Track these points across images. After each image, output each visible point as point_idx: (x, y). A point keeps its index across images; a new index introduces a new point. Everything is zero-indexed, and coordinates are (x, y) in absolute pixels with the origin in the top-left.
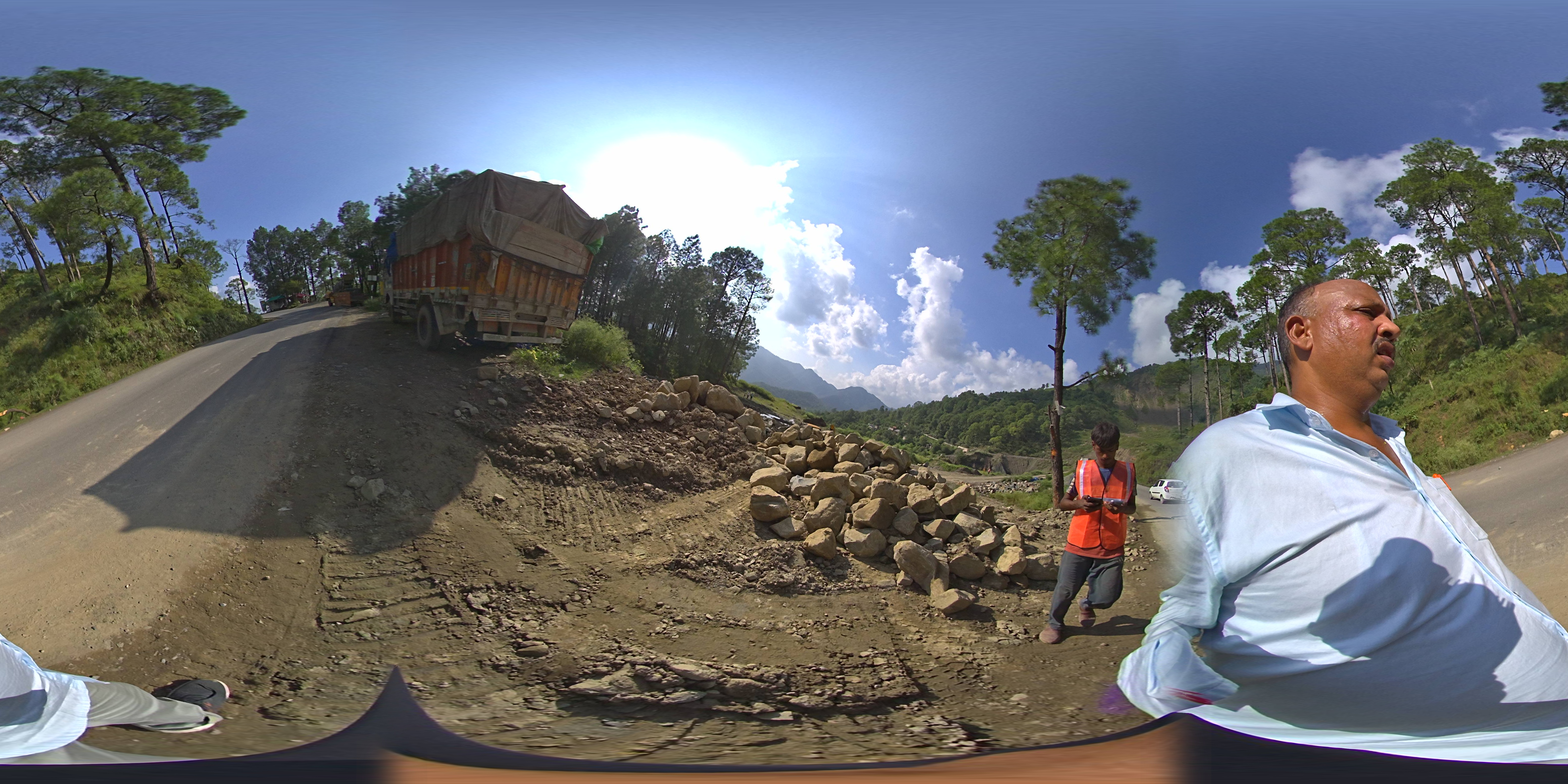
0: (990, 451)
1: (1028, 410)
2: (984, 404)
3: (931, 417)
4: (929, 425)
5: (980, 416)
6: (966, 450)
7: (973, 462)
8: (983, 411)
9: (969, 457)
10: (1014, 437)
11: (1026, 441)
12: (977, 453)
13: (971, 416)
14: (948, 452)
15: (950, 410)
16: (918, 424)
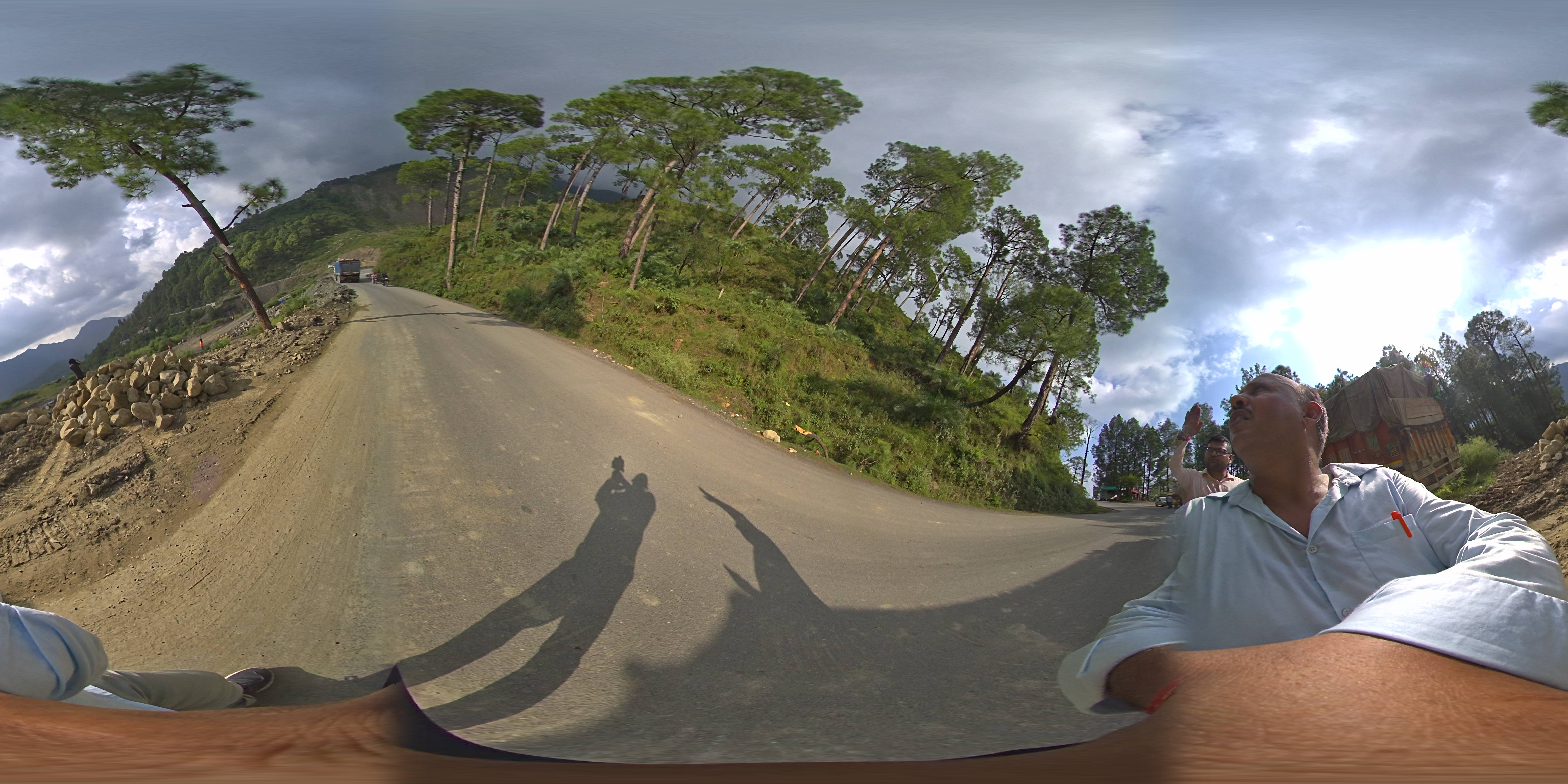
0: (236, 293)
1: (252, 239)
2: (203, 256)
3: (165, 297)
4: (168, 305)
5: (208, 268)
6: (214, 304)
7: (226, 311)
8: (207, 263)
9: (219, 309)
10: (252, 269)
11: (265, 268)
12: (225, 302)
13: (199, 273)
14: (199, 316)
15: (176, 281)
16: (159, 310)
